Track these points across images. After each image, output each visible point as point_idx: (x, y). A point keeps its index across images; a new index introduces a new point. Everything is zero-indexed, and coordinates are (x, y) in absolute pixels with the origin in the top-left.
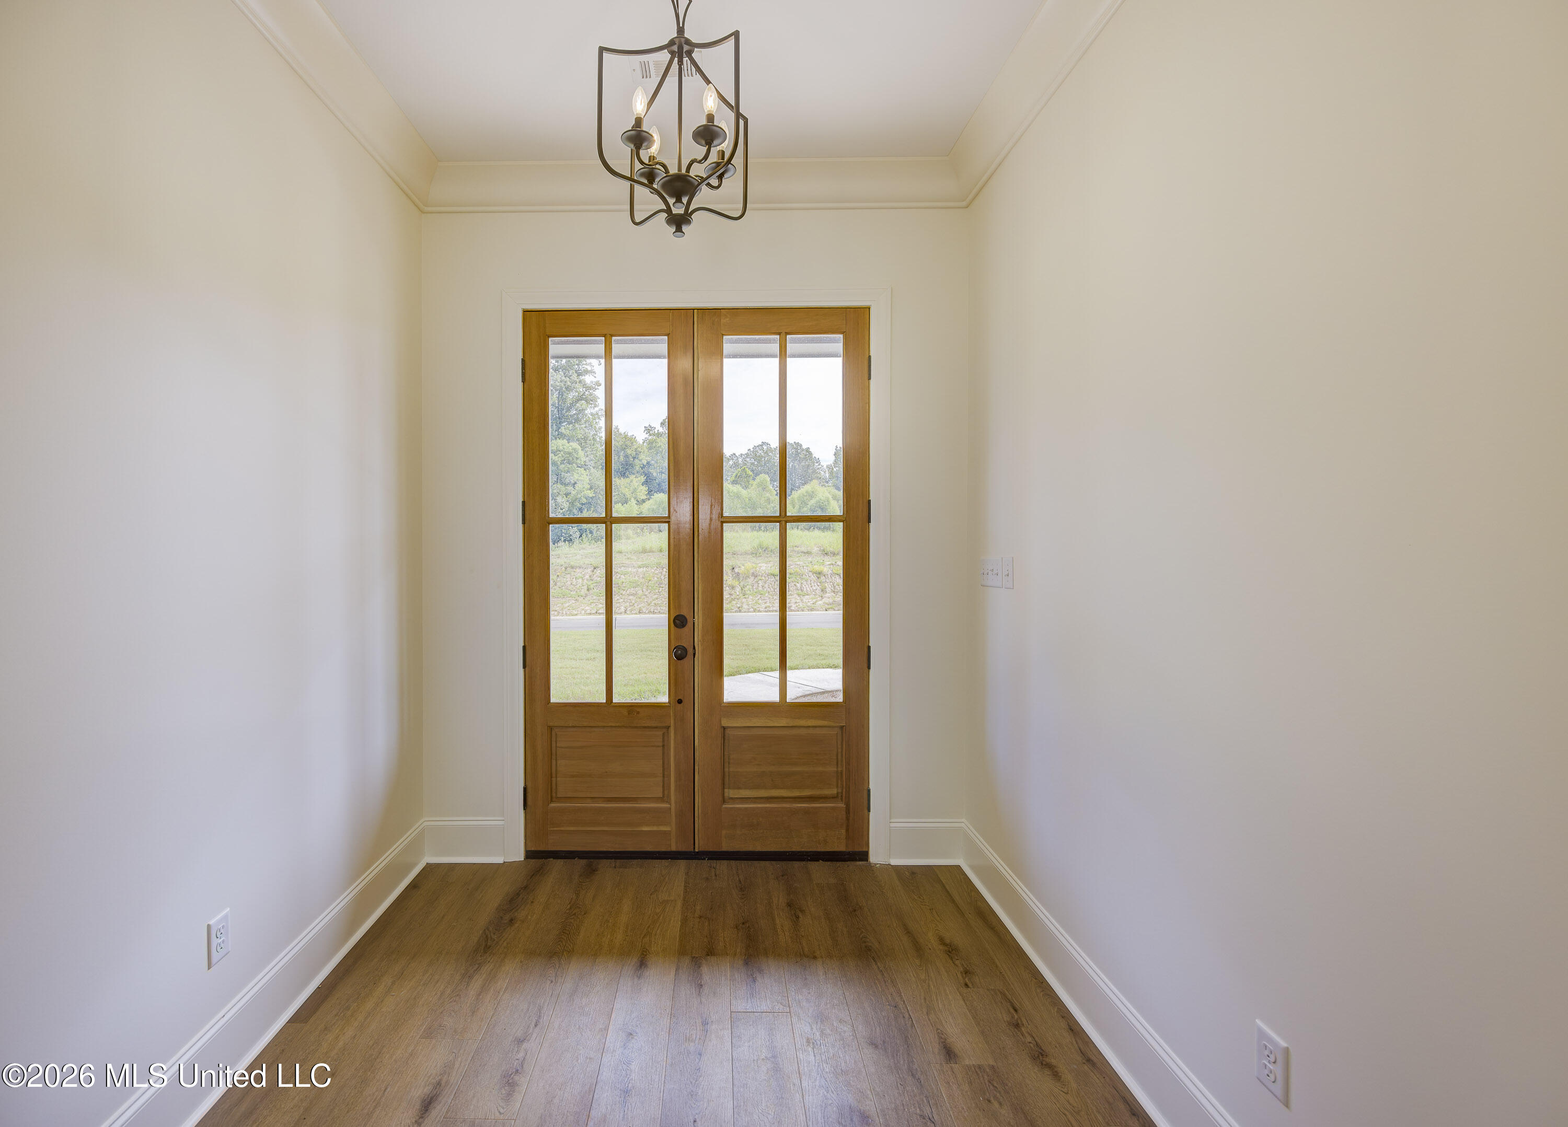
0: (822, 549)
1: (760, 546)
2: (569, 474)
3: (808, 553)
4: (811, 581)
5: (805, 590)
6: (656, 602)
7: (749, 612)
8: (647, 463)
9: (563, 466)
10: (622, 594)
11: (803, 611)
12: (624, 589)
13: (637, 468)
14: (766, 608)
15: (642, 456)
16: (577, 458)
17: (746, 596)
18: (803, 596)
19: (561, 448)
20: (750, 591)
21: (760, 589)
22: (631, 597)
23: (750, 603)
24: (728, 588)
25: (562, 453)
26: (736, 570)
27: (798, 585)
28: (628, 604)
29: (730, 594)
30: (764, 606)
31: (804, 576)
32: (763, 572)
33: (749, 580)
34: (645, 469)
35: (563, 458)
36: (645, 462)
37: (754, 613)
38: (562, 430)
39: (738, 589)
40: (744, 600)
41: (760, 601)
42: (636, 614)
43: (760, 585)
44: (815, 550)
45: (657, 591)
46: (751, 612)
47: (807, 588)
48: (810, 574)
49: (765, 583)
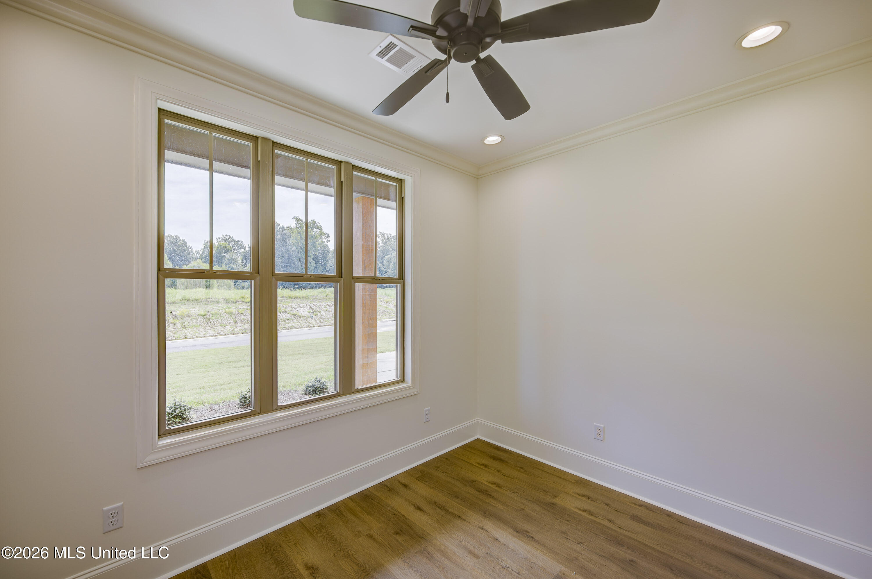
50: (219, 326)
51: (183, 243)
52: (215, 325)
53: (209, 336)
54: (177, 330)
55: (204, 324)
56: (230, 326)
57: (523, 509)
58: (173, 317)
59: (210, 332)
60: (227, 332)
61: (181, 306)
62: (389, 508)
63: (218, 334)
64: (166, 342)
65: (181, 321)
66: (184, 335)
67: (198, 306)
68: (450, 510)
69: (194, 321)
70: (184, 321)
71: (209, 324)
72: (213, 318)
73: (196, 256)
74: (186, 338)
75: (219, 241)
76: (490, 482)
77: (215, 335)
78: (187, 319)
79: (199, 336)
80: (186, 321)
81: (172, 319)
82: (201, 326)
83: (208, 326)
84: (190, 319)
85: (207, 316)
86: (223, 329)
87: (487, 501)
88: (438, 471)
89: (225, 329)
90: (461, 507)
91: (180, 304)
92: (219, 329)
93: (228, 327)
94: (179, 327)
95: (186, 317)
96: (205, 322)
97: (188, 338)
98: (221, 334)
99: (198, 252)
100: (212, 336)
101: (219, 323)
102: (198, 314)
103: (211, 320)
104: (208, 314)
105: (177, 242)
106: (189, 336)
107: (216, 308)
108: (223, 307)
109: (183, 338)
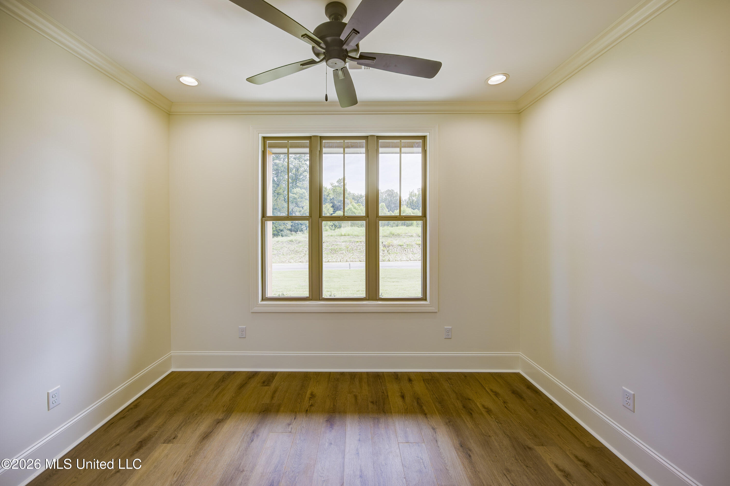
0: (417, 234)
1: (391, 233)
2: (301, 203)
3: (412, 236)
4: (416, 248)
5: (414, 252)
6: (352, 257)
7: (393, 261)
8: (333, 198)
9: (299, 199)
10: (337, 254)
11: (416, 261)
12: (338, 251)
13: (328, 200)
14: (400, 259)
15: (330, 195)
16: (305, 196)
17: (390, 254)
18: (414, 254)
19: (298, 192)
20: (391, 252)
21: (395, 251)
22: (341, 255)
23: (393, 257)
24: (381, 251)
25: (299, 194)
26: (384, 243)
27: (411, 250)
28: (341, 258)
29: (383, 254)
30: (399, 259)
31: (413, 246)
32: (395, 244)
33: (390, 247)
34: (332, 201)
35: (299, 196)
36: (332, 198)
37: (396, 262)
38: (298, 184)
39: (386, 251)
40: (390, 256)
41: (397, 256)
42: (345, 262)
43: (395, 250)
44: (414, 235)
45: (352, 252)
46: (394, 261)
47: (415, 251)
48: (416, 245)
49: (397, 248)
50: (411, 254)
51: (396, 195)
52: (408, 253)
53: (403, 261)
54: (384, 255)
55: (401, 251)
56: (418, 254)
57: (490, 436)
58: (383, 246)
59: (405, 258)
60: (415, 258)
61: (389, 238)
62: (384, 388)
63: (409, 260)
64: (380, 262)
65: (387, 249)
66: (388, 258)
67: (399, 239)
68: (424, 408)
69: (395, 249)
70: (389, 249)
71: (405, 252)
72: (408, 248)
73: (404, 203)
74: (389, 261)
75: (419, 191)
76: (483, 406)
77: (407, 260)
78: (391, 247)
79: (397, 260)
80: (391, 249)
81: (382, 247)
82: (399, 253)
83: (404, 253)
84: (393, 247)
85: (404, 246)
86: (413, 256)
87: (463, 416)
88: (447, 382)
89: (414, 256)
90: (435, 410)
91: (389, 237)
92: (411, 256)
93: (417, 255)
94: (386, 253)
95: (390, 246)
96: (402, 250)
97: (390, 261)
98: (412, 259)
99: (405, 200)
100: (405, 261)
101: (411, 252)
102: (398, 244)
103: (406, 249)
104: (404, 244)
105: (393, 194)
106: (391, 259)
107: (410, 240)
108: (415, 240)
109: (387, 261)
